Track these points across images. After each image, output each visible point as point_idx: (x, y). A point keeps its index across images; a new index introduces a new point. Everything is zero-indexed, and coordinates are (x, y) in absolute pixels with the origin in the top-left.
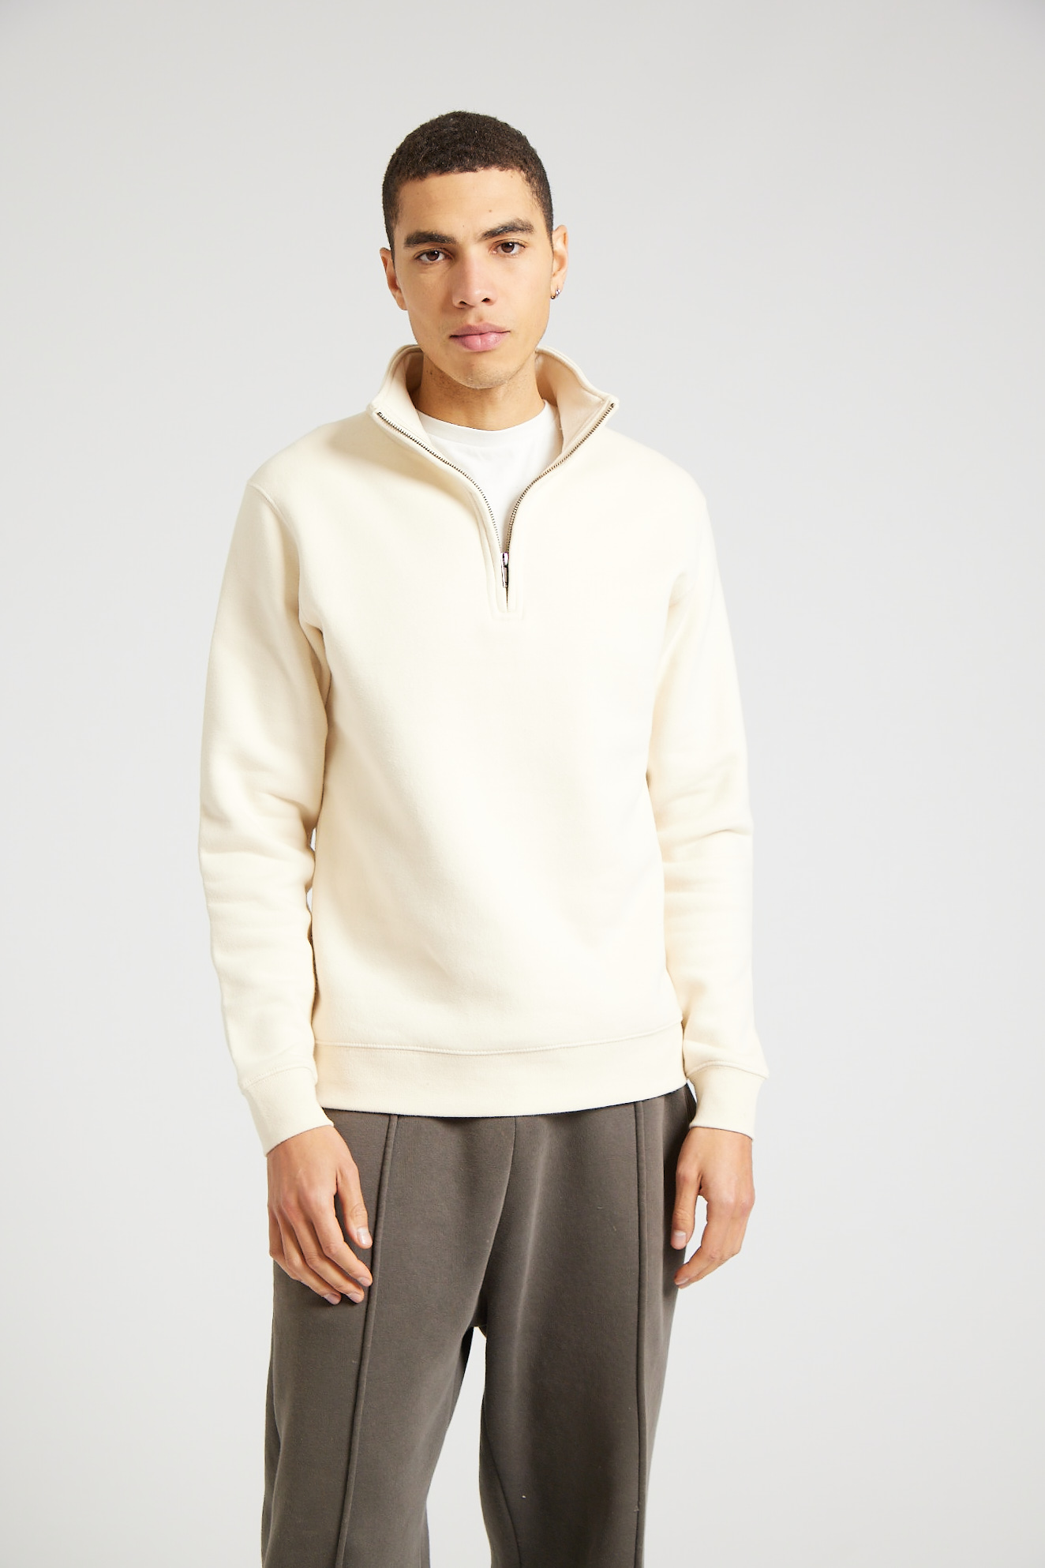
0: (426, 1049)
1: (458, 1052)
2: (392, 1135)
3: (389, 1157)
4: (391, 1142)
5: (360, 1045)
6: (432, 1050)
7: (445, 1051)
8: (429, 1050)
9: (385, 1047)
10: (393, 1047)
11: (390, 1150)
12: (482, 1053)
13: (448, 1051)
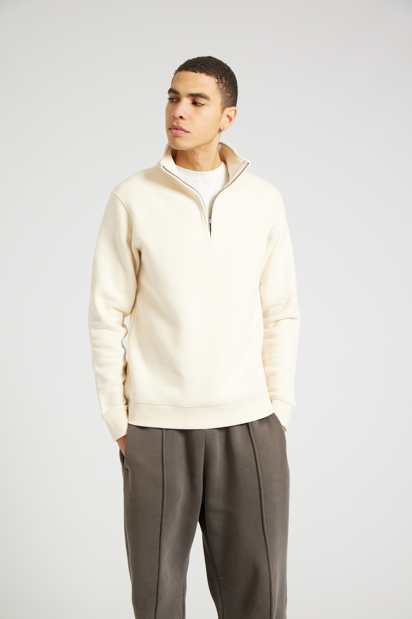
0: (172, 405)
1: (184, 406)
2: (164, 437)
3: (164, 445)
4: (164, 440)
5: (148, 403)
6: (175, 405)
7: (180, 406)
8: (173, 405)
9: (157, 404)
10: (160, 404)
11: (164, 443)
12: (193, 406)
13: (181, 406)
